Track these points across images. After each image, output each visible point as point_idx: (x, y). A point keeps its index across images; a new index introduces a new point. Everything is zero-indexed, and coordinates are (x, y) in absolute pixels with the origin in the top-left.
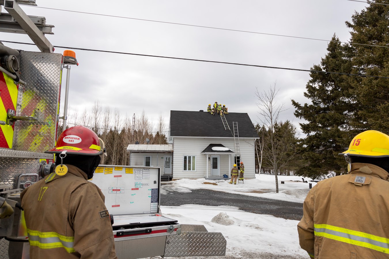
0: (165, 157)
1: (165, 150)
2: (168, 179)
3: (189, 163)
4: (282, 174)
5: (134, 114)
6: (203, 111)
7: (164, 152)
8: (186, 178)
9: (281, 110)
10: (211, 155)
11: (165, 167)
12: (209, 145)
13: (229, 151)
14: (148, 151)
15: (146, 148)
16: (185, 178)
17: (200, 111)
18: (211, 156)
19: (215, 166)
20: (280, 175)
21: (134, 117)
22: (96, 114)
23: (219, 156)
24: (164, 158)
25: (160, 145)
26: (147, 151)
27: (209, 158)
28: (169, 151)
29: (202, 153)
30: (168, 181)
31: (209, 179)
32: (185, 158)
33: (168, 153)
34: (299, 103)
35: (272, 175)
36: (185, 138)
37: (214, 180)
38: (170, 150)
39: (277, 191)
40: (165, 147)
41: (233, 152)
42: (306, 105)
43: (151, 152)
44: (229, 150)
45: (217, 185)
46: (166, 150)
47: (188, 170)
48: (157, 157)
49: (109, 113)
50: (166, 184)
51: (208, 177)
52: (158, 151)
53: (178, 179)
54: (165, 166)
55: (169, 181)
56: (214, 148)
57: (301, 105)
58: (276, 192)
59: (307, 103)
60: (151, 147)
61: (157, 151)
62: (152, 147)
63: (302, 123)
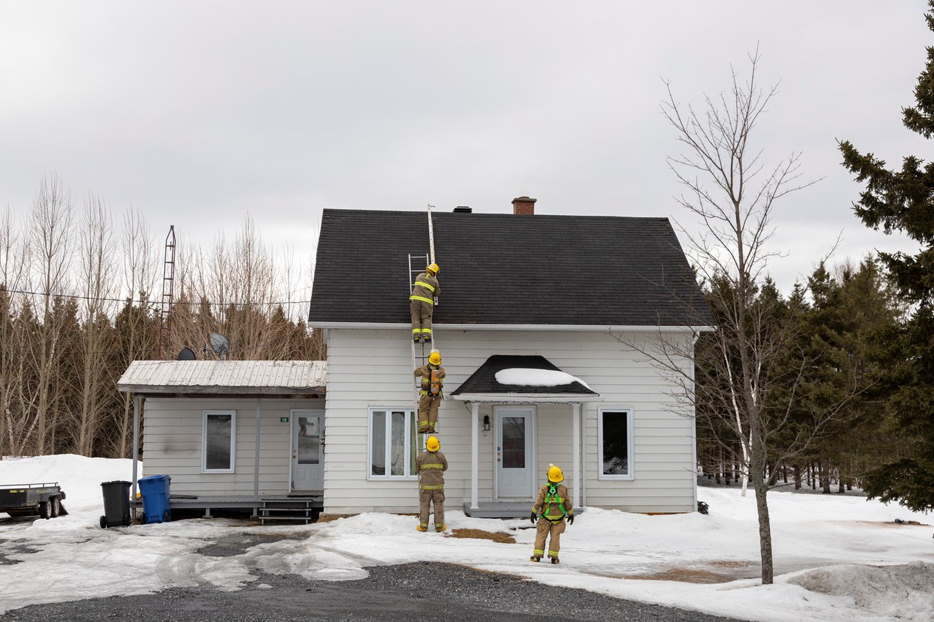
0: (294, 414)
1: (291, 385)
2: (303, 514)
3: (394, 443)
4: (849, 489)
5: (172, 227)
6: (468, 210)
7: (286, 395)
8: (382, 512)
9: (782, 189)
10: (495, 404)
11: (296, 460)
12: (484, 361)
13: (575, 388)
14: (214, 391)
15: (208, 375)
16: (377, 509)
17: (457, 210)
18: (497, 409)
19: (514, 455)
20: (841, 492)
21: (171, 239)
22: (48, 238)
23: (532, 409)
24: (291, 420)
25: (271, 363)
26: (209, 391)
27: (486, 420)
28: (308, 389)
29: (456, 397)
30: (303, 523)
31: (484, 514)
32: (379, 417)
33: (308, 397)
34: (877, 157)
35: (807, 491)
36: (377, 330)
37: (503, 518)
38: (311, 385)
39: (768, 577)
40: (294, 369)
41: (593, 393)
42: (911, 163)
43: (229, 392)
44: (575, 384)
45: (513, 541)
46: (297, 384)
47: (393, 473)
48: (258, 415)
49: (102, 229)
50: (282, 537)
51: (479, 504)
52: (260, 388)
53: (346, 516)
54: (296, 454)
55: (310, 522)
56: (506, 376)
57: (886, 167)
58: (760, 580)
59: (918, 157)
60: (229, 373)
61: (253, 387)
62: (237, 371)
63: (891, 251)
